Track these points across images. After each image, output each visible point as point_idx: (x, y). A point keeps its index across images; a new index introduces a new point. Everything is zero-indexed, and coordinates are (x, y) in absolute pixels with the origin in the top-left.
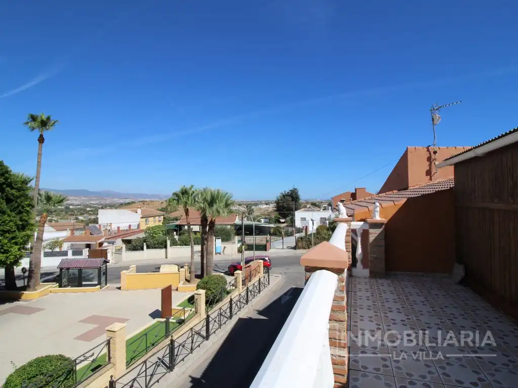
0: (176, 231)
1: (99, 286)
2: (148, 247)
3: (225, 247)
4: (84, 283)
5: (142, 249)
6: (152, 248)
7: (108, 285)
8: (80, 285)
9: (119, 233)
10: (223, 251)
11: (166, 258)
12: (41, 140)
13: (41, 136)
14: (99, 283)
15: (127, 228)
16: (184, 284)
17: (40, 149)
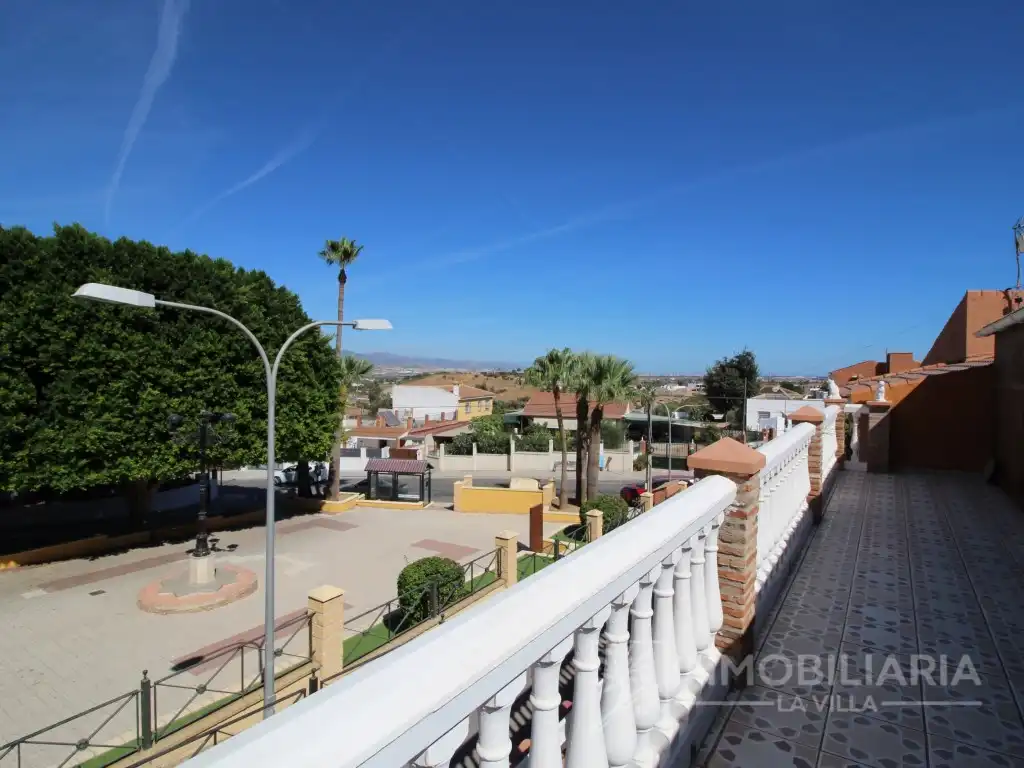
0: (518, 426)
1: (421, 503)
2: (480, 450)
3: (610, 459)
4: (400, 496)
5: (470, 453)
6: (486, 452)
7: (432, 503)
8: (395, 498)
9: (429, 426)
10: (607, 465)
11: (509, 470)
12: (342, 278)
13: (343, 272)
14: (422, 499)
15: (438, 418)
16: (550, 510)
17: (341, 293)
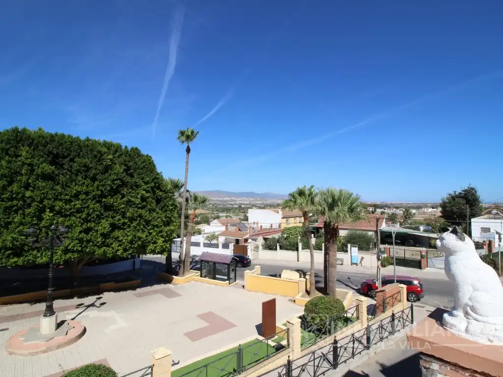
0: (313, 233)
1: (228, 282)
2: (281, 248)
3: (362, 258)
4: (217, 276)
5: (276, 249)
6: (287, 249)
7: (237, 281)
8: (214, 278)
10: (361, 262)
11: (298, 261)
12: (188, 150)
13: (188, 147)
14: (229, 279)
15: (268, 226)
16: (302, 296)
17: (188, 158)
